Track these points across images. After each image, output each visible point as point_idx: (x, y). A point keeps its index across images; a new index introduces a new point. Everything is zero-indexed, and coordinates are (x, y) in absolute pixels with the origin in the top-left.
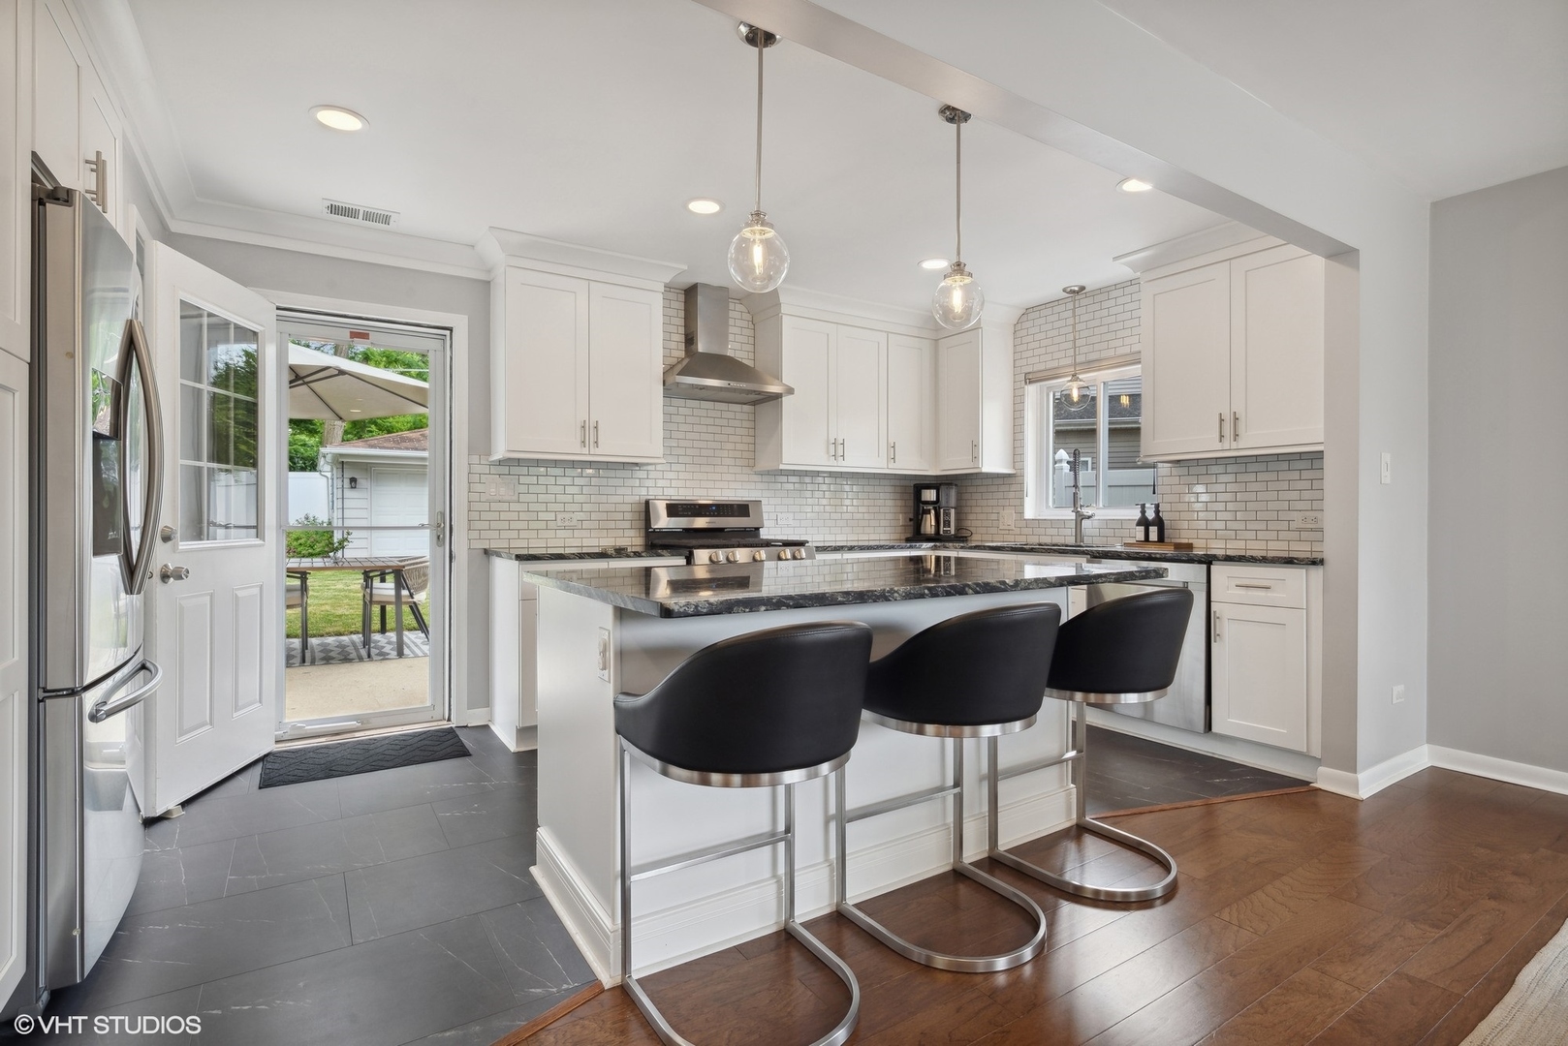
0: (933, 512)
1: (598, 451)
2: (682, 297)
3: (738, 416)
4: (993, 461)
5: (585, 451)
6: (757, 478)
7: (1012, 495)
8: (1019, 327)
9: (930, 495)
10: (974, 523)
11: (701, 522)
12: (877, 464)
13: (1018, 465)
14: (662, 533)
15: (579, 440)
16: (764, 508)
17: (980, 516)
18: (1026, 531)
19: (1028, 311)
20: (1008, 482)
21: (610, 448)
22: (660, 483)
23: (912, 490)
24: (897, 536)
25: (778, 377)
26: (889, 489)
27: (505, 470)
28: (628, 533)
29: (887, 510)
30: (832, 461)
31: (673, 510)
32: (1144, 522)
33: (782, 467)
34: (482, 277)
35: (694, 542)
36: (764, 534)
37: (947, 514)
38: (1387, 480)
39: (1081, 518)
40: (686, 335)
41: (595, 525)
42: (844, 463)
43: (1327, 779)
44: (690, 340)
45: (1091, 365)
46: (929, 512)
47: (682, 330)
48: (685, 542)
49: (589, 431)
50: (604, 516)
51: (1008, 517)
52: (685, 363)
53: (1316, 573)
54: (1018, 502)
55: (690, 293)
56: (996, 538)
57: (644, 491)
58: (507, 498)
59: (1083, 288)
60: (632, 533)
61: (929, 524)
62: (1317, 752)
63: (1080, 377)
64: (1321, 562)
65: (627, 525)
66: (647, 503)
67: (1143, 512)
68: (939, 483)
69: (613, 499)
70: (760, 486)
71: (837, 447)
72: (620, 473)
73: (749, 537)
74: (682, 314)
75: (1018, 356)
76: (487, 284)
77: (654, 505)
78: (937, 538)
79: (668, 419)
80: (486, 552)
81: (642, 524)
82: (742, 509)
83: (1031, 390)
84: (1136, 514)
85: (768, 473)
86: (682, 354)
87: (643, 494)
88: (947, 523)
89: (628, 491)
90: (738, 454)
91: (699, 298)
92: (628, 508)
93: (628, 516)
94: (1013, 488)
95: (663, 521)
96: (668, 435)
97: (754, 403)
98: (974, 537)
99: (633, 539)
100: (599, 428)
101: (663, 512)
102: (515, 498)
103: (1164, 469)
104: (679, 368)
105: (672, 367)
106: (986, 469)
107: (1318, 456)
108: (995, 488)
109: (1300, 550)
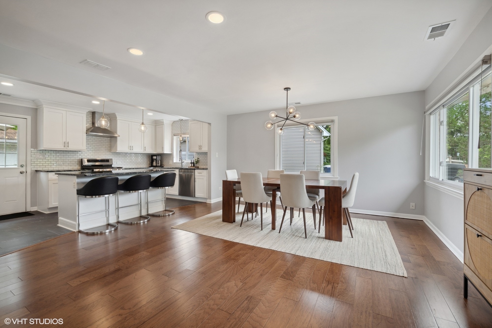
0: (155, 161)
1: (68, 148)
2: (92, 114)
3: (106, 140)
4: (167, 151)
5: (65, 148)
6: (111, 154)
7: (171, 158)
8: (172, 125)
9: (155, 157)
10: (165, 163)
11: (97, 164)
12: (142, 151)
13: (172, 152)
14: (86, 166)
15: (63, 145)
16: (113, 160)
17: (166, 162)
18: (174, 165)
19: (174, 122)
20: (170, 155)
21: (71, 148)
22: (85, 155)
23: (151, 156)
24: (148, 166)
25: (116, 133)
26: (146, 156)
27: (42, 152)
28: (76, 166)
29: (145, 160)
30: (130, 150)
31: (89, 161)
32: (191, 163)
33: (117, 152)
34: (35, 107)
35: (94, 168)
36: (113, 166)
37: (158, 161)
38: (217, 156)
39: (182, 162)
40: (93, 122)
41: (67, 164)
42: (133, 151)
43: (208, 201)
44: (93, 123)
45: (184, 134)
46: (154, 161)
47: (91, 121)
48: (92, 168)
49: (66, 144)
50: (70, 162)
51: (171, 162)
52: (92, 129)
53: (207, 170)
54: (172, 159)
55: (93, 113)
56: (169, 166)
57: (81, 157)
58: (42, 158)
59: (182, 120)
60: (78, 166)
61: (154, 164)
62: (207, 198)
63: (182, 136)
64: (207, 169)
65: (76, 164)
66: (82, 159)
67: (191, 161)
68: (156, 155)
69: (72, 158)
70: (112, 155)
71: (131, 148)
72: (74, 153)
73: (110, 166)
74: (91, 117)
75: (172, 130)
76: (36, 109)
77: (84, 160)
78: (156, 166)
79: (87, 140)
80: (36, 171)
81: (80, 164)
82: (107, 161)
83: (175, 137)
84: (190, 162)
85: (115, 153)
86: (92, 126)
87: (80, 157)
88: (158, 163)
89: (77, 157)
90: (107, 148)
91: (96, 115)
92: (77, 160)
93: (76, 162)
94: (172, 156)
95: (86, 163)
96: (88, 144)
97: (111, 138)
98: (165, 166)
99: (78, 167)
100: (69, 143)
101: (86, 161)
102: (45, 158)
103: (194, 154)
104: (90, 130)
105: (89, 129)
106: (165, 152)
107: (207, 153)
108: (168, 156)
109: (204, 167)
